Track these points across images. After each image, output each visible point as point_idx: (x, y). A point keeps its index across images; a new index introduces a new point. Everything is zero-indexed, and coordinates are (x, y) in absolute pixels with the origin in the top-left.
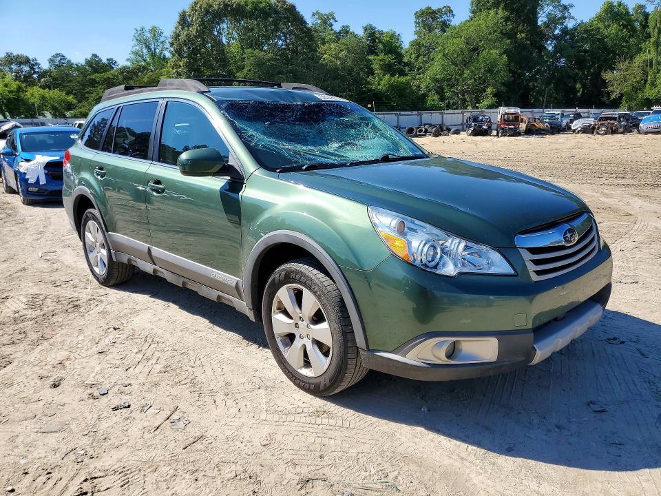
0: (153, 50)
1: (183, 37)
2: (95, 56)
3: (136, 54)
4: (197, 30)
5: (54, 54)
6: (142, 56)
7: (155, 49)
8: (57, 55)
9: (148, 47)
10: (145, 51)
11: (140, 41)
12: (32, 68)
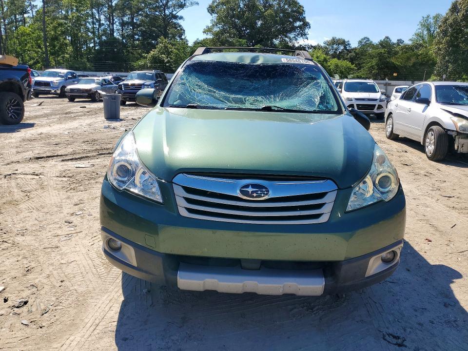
0: (432, 31)
1: (450, 21)
2: (387, 38)
3: (417, 35)
4: (463, 14)
5: (363, 37)
6: (422, 37)
7: (434, 31)
8: (365, 38)
9: (429, 30)
10: (425, 33)
11: (424, 25)
12: (345, 47)
